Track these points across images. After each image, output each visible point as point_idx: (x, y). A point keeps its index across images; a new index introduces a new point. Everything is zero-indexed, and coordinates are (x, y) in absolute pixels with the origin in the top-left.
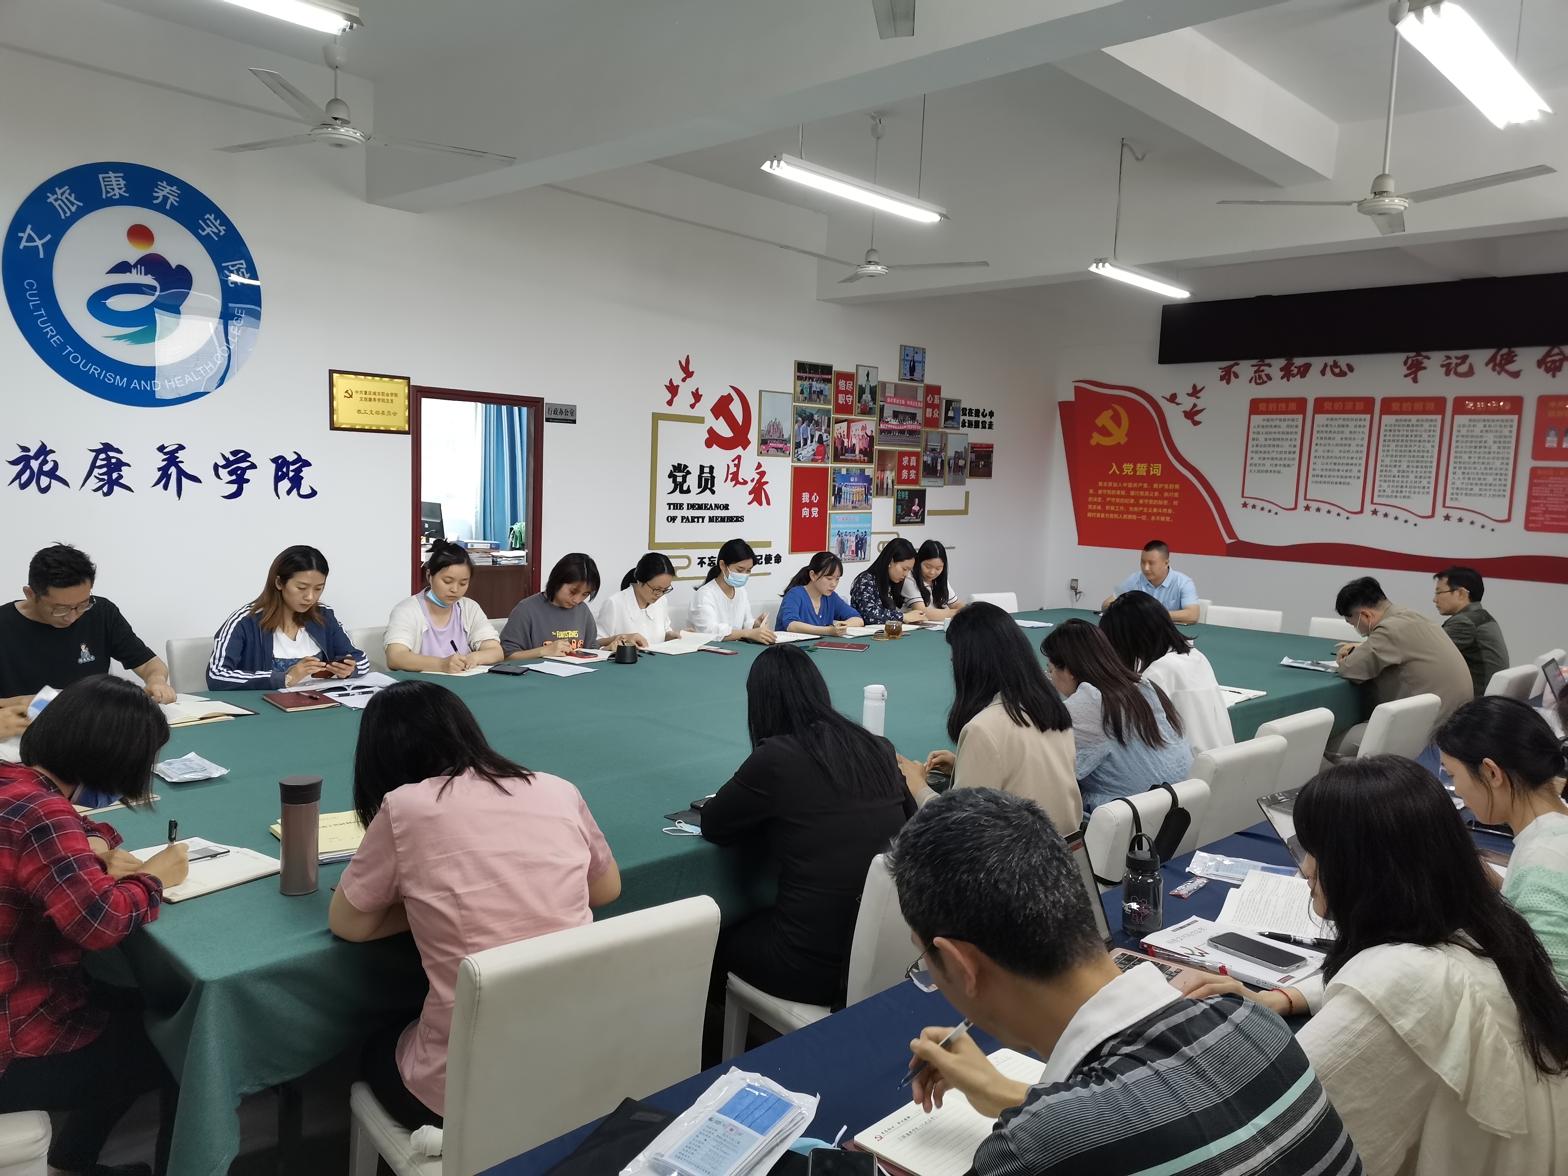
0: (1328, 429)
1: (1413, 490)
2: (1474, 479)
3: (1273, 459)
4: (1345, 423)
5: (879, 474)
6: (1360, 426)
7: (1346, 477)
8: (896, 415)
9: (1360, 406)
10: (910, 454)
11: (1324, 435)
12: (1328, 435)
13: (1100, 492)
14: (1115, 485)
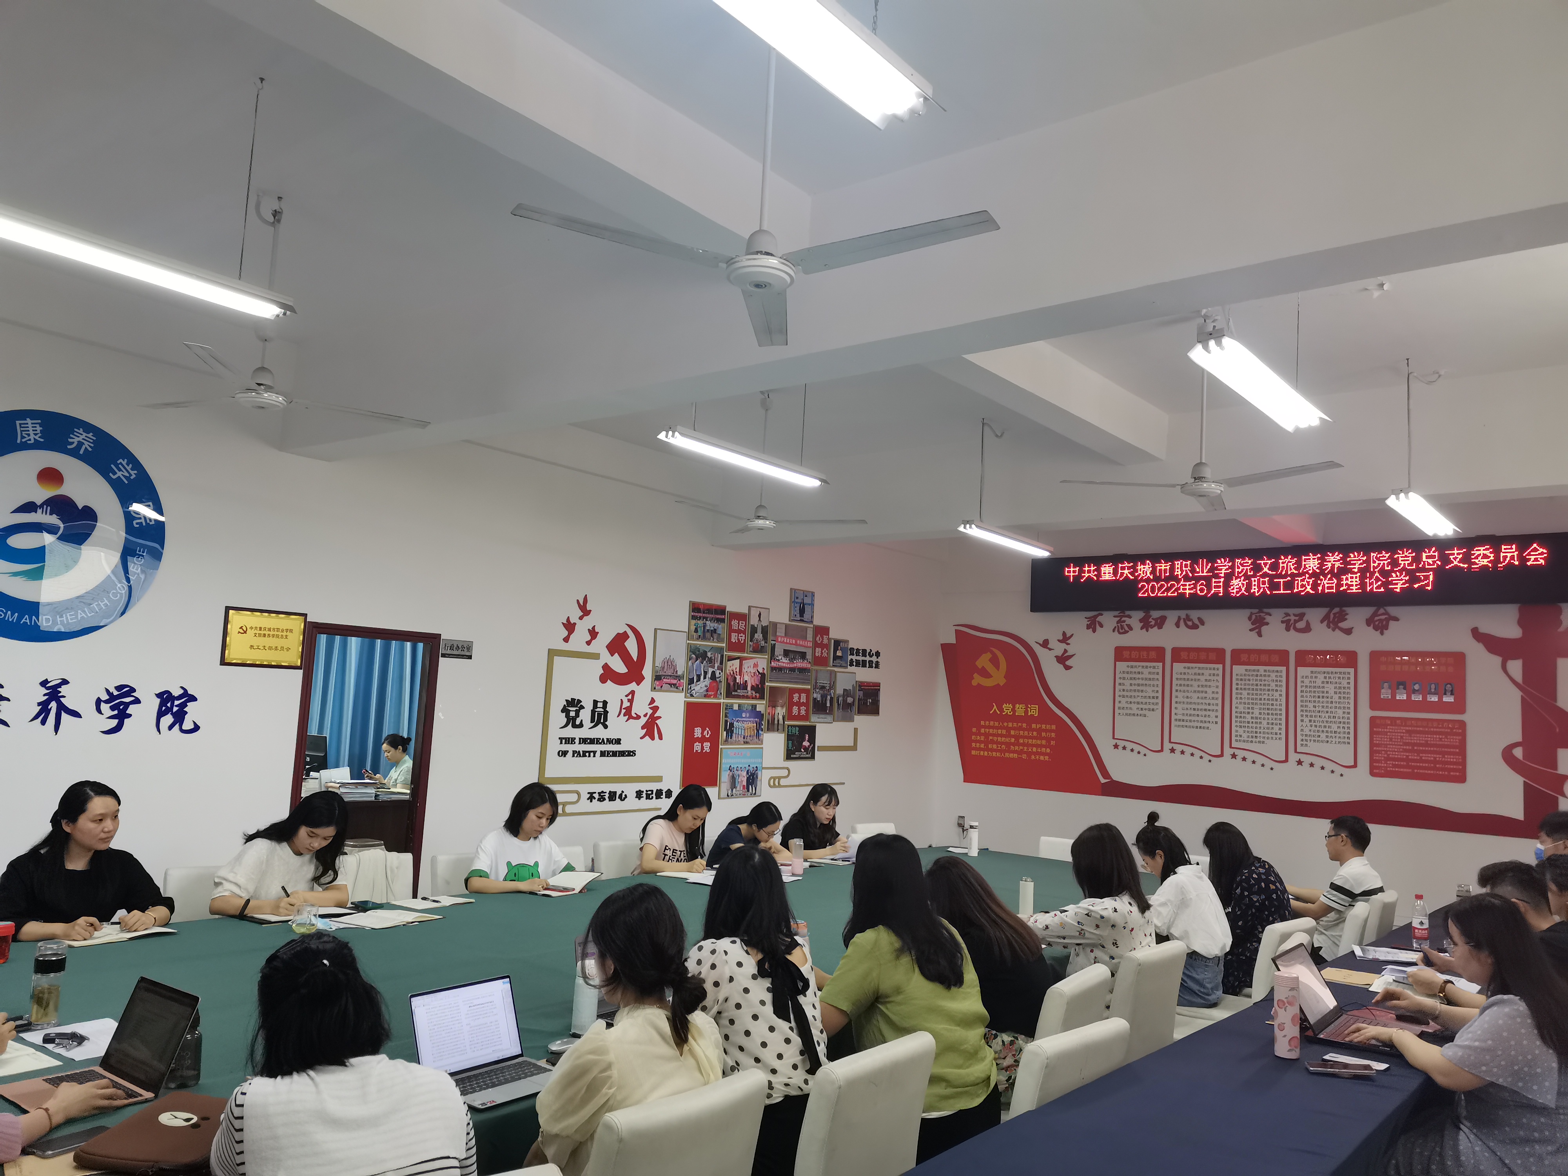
0: (1186, 677)
1: (1266, 736)
2: (1320, 726)
3: (1138, 703)
4: (1201, 671)
5: (769, 710)
6: (1214, 675)
7: (1205, 722)
8: (786, 653)
9: (1212, 656)
10: (800, 691)
11: (1182, 682)
12: (1186, 683)
13: (983, 731)
14: (997, 724)
